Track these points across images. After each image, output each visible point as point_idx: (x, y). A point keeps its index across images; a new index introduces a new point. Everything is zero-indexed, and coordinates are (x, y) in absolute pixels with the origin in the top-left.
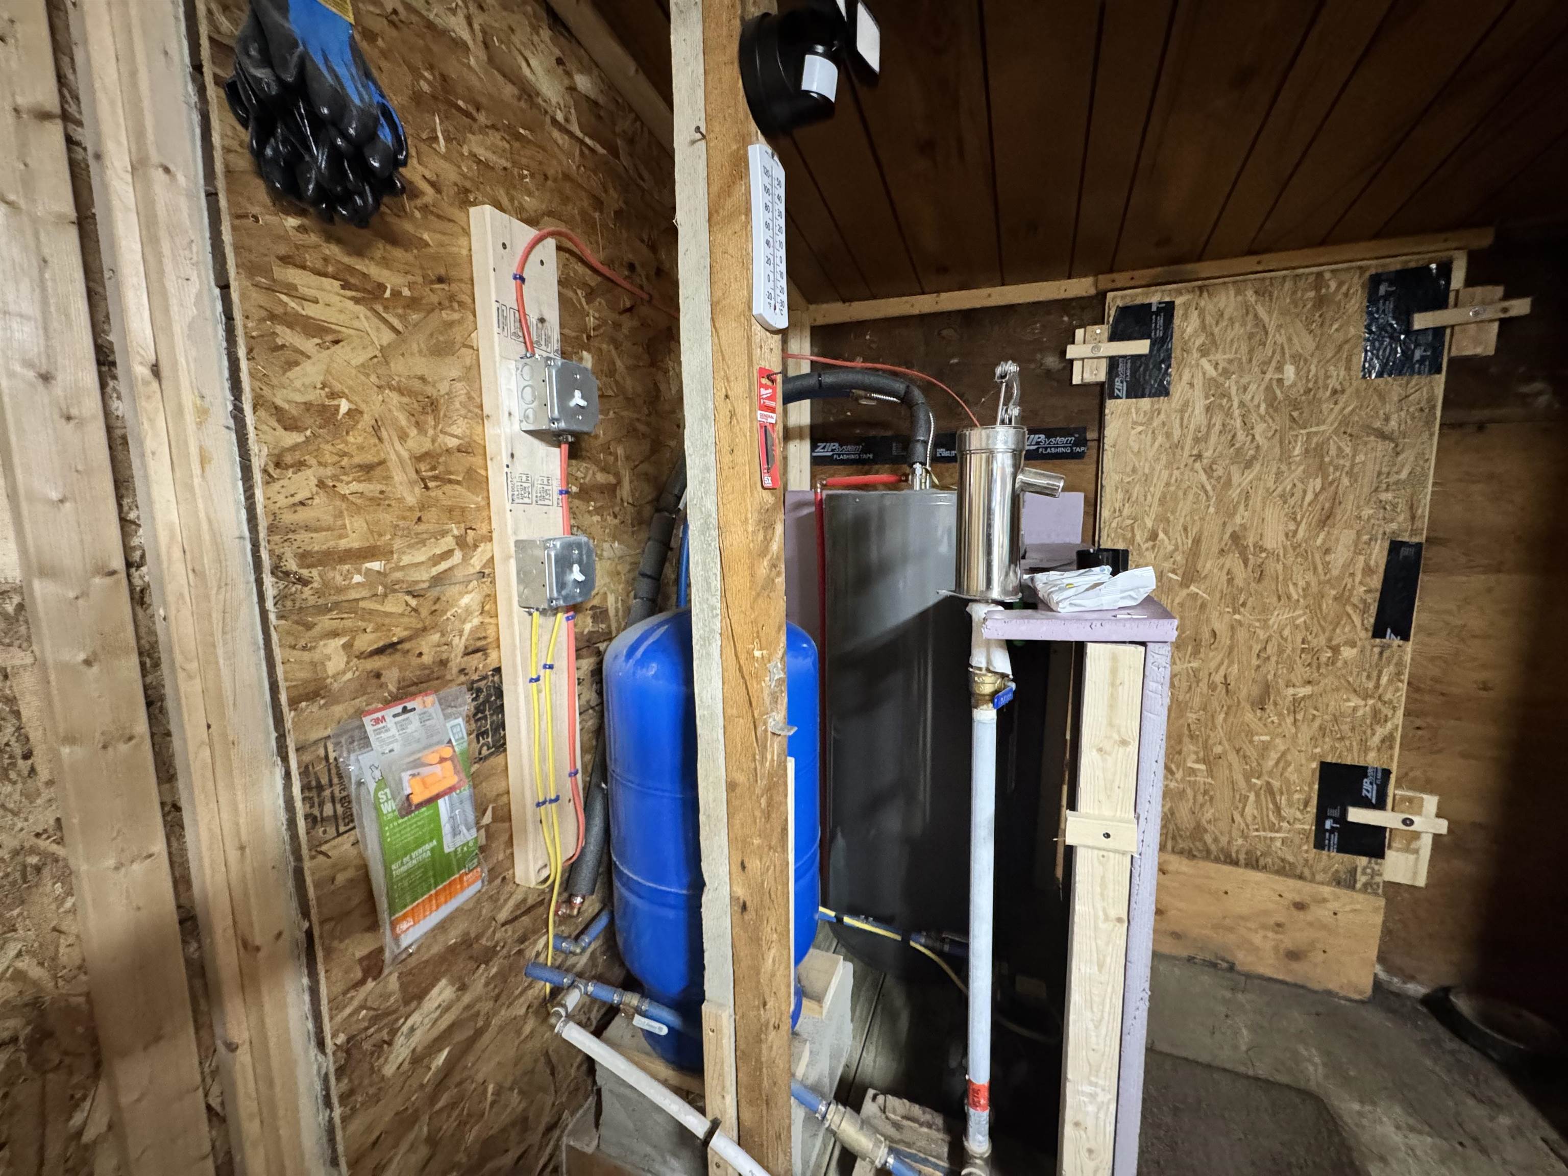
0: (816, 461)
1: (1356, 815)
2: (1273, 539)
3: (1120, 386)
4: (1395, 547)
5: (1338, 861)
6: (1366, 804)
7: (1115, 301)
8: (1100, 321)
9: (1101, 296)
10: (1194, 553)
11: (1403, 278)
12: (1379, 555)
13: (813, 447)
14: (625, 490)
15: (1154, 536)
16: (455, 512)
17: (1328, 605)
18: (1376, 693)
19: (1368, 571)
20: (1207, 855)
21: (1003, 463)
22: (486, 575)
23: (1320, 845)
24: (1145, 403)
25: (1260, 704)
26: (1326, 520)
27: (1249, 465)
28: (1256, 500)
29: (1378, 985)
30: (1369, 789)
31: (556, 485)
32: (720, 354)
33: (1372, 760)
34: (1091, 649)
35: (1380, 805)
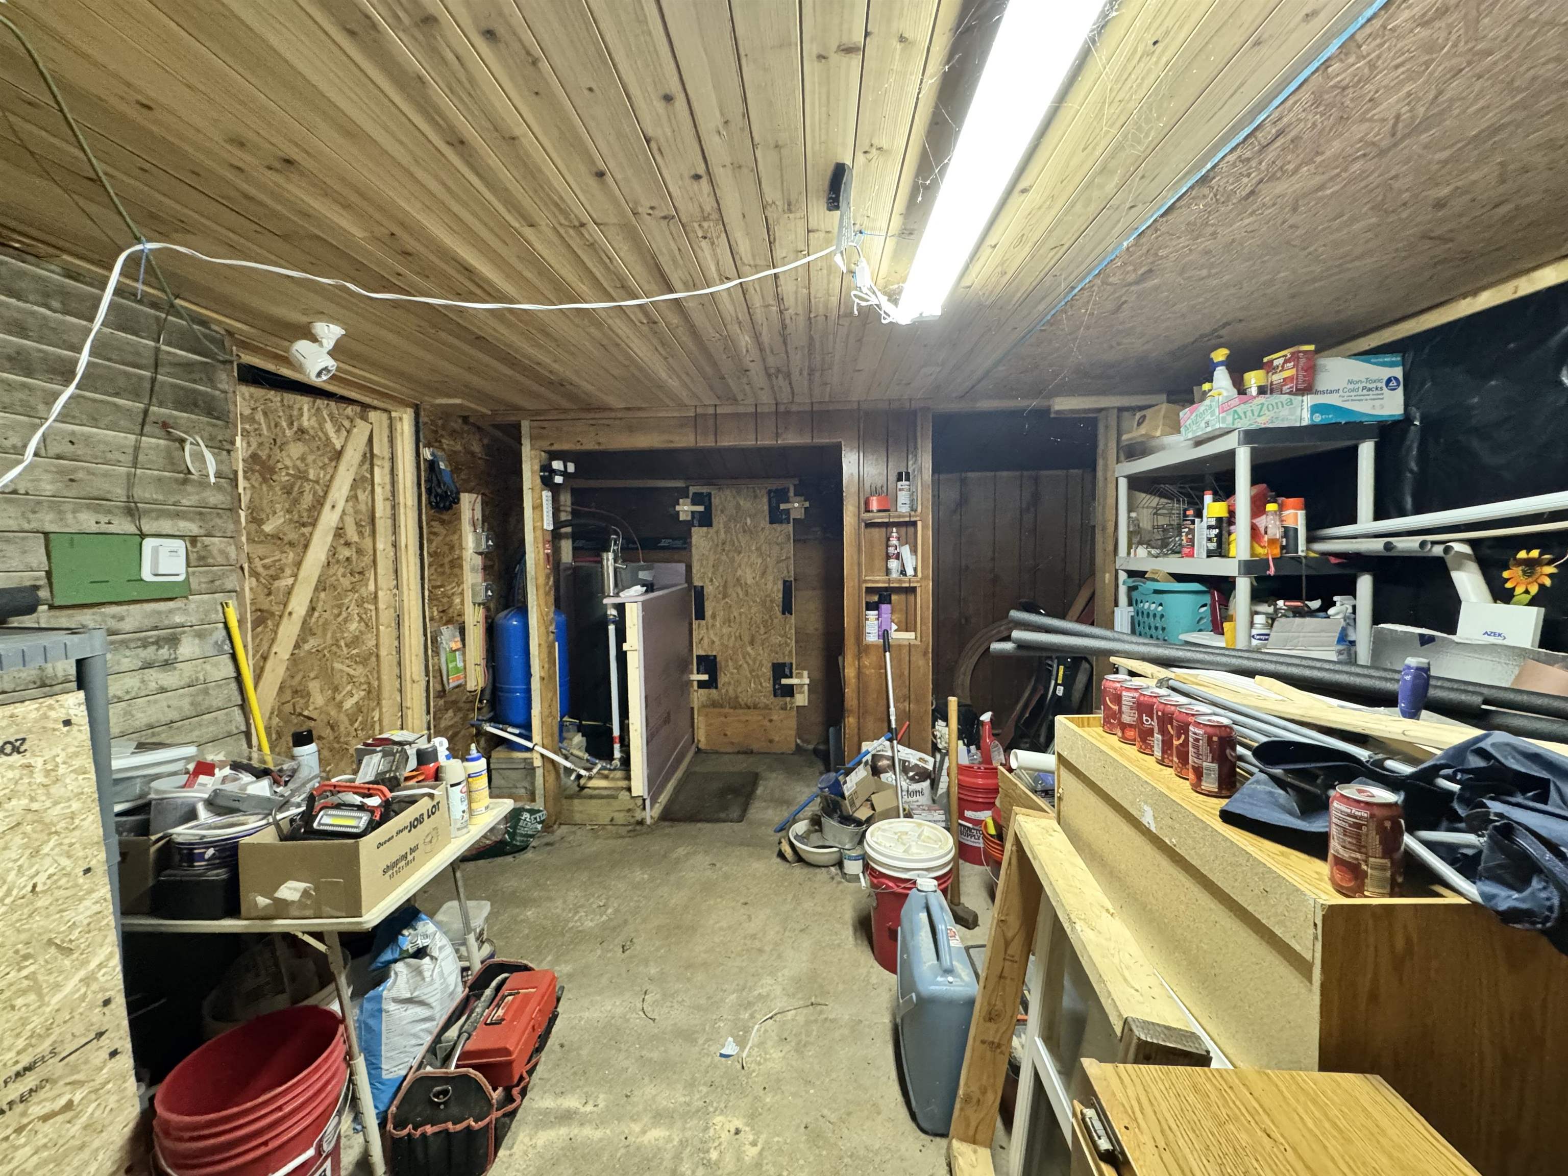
0: (574, 549)
1: (784, 681)
2: (750, 581)
3: (696, 522)
4: (785, 582)
5: (780, 701)
6: (787, 677)
7: (692, 490)
8: (687, 497)
9: (687, 487)
10: (725, 586)
11: (776, 491)
12: (780, 586)
13: (573, 542)
14: (496, 567)
15: (711, 580)
16: (456, 576)
17: (768, 604)
18: (785, 635)
19: (778, 591)
20: (741, 707)
21: (611, 561)
22: (462, 593)
23: (775, 695)
24: (705, 529)
25: (752, 643)
26: (764, 574)
27: (740, 553)
28: (743, 567)
29: (797, 745)
30: (787, 671)
31: (480, 567)
32: (535, 538)
33: (787, 660)
34: (628, 606)
35: (791, 677)
